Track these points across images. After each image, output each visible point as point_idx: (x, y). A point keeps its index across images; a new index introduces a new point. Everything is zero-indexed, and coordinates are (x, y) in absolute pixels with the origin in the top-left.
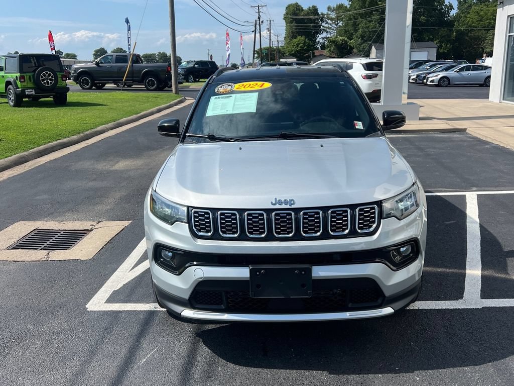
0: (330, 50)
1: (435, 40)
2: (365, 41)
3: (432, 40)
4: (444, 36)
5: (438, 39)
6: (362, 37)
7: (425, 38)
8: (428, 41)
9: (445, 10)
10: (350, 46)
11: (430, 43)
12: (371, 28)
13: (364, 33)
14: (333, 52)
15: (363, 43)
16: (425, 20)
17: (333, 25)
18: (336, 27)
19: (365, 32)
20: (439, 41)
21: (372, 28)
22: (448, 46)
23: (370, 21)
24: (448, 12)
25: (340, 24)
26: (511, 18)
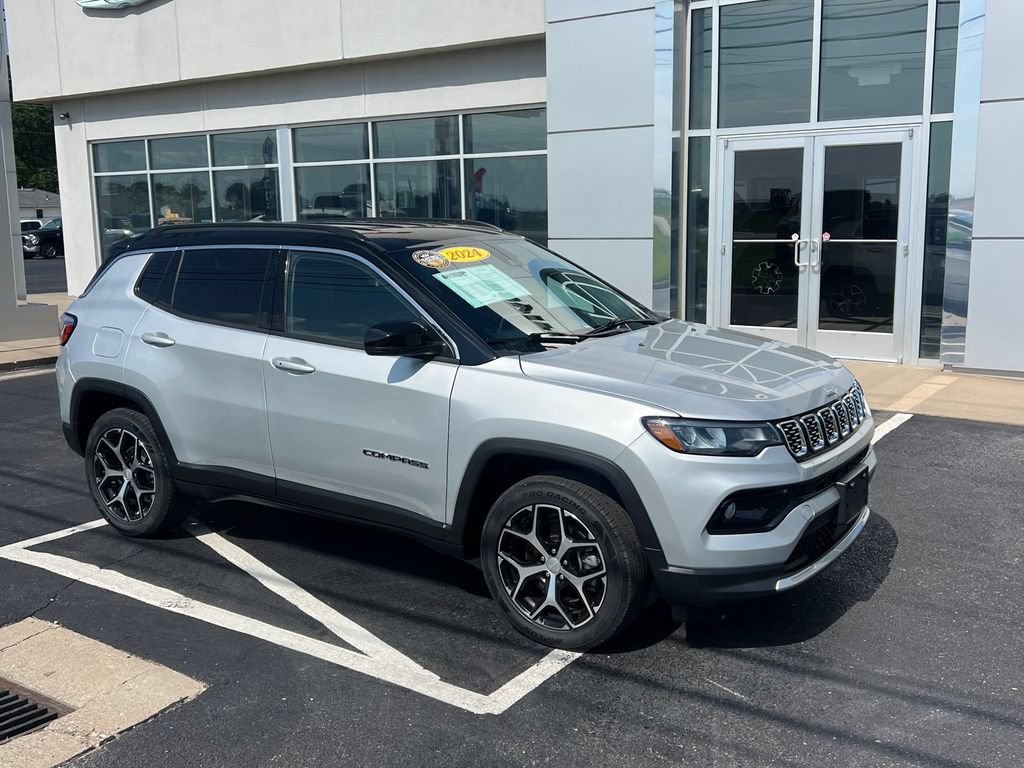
26: (93, 145)
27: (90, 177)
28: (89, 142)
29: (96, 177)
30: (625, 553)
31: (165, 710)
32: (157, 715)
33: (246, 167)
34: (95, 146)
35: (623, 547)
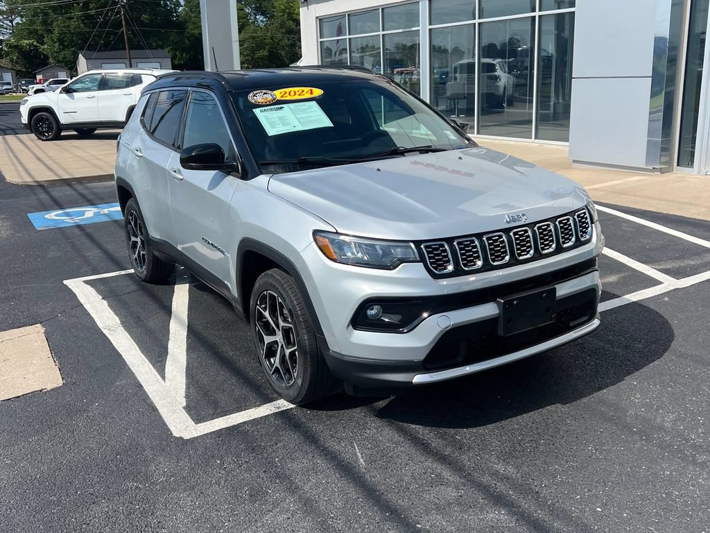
0: (12, 60)
1: (166, 48)
2: (67, 47)
3: (162, 47)
4: (177, 42)
5: (170, 46)
6: (61, 41)
7: (152, 44)
8: (157, 48)
9: (171, 7)
10: (44, 55)
11: (159, 51)
12: (72, 28)
13: (63, 35)
14: (17, 63)
15: (63, 50)
16: (148, 20)
17: (5, 22)
18: (10, 24)
19: (65, 33)
20: (172, 49)
21: (74, 28)
22: (184, 55)
23: (71, 18)
24: (175, 10)
25: (18, 20)
26: (320, 20)
27: (317, 42)
28: (317, 17)
29: (321, 42)
30: (306, 335)
31: (26, 394)
32: (19, 397)
33: (401, 31)
34: (321, 20)
35: (304, 331)
